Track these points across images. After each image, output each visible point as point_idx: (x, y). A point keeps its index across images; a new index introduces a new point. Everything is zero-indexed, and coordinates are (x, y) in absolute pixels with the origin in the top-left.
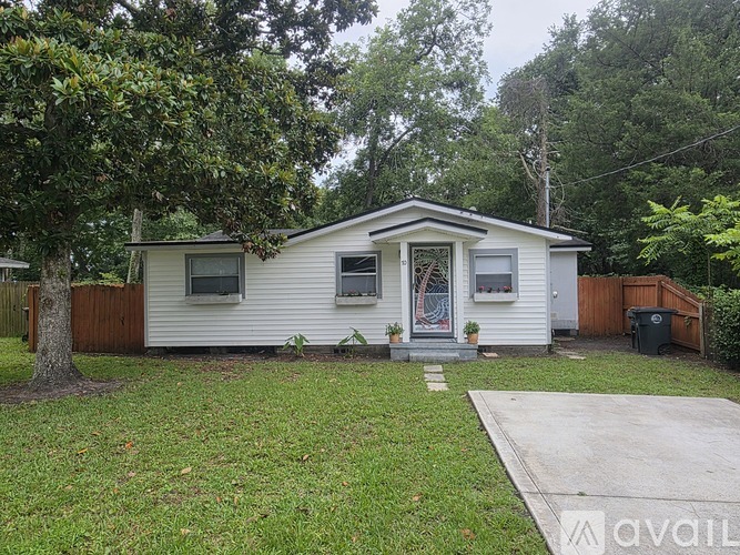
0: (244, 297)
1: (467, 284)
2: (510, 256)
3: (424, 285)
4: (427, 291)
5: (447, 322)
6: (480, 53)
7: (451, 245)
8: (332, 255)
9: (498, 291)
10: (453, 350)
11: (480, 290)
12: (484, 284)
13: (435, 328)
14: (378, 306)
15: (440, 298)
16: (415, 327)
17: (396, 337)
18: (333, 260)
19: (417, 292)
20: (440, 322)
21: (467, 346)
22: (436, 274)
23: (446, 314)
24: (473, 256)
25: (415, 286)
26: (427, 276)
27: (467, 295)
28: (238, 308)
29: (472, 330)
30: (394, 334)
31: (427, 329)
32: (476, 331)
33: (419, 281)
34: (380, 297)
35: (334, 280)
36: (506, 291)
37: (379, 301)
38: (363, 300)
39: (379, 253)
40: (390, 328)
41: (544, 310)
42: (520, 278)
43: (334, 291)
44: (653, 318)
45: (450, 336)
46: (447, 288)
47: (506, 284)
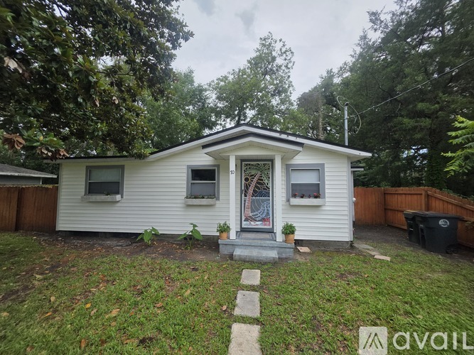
0: (122, 197)
1: (284, 191)
2: (318, 169)
3: (251, 191)
4: (253, 195)
5: (268, 220)
6: (289, 77)
7: (272, 161)
8: (185, 167)
9: (309, 197)
10: (272, 248)
11: (294, 196)
12: (297, 191)
13: (259, 225)
14: (217, 206)
15: (263, 201)
16: (244, 223)
17: (224, 235)
18: (186, 171)
19: (246, 196)
20: (263, 220)
21: (285, 245)
22: (260, 182)
23: (268, 214)
24: (289, 169)
25: (244, 192)
26: (253, 184)
27: (284, 199)
28: (119, 204)
29: (289, 230)
30: (222, 232)
31: (253, 225)
32: (293, 232)
33: (247, 187)
34: (218, 199)
35: (185, 186)
36: (316, 197)
37: (217, 202)
38: (204, 202)
39: (218, 166)
40: (220, 227)
41: (346, 213)
42: (326, 187)
43: (185, 194)
44: (441, 222)
45: (271, 231)
46: (269, 193)
47: (315, 191)
